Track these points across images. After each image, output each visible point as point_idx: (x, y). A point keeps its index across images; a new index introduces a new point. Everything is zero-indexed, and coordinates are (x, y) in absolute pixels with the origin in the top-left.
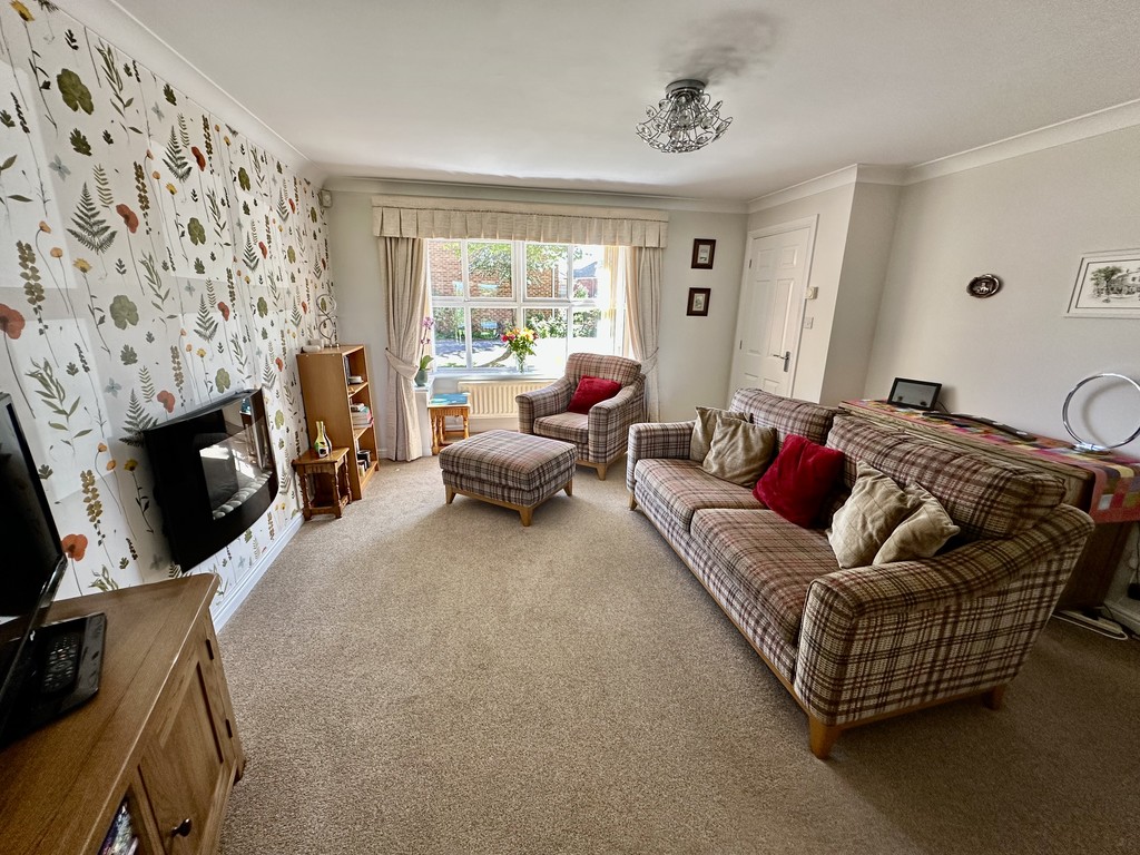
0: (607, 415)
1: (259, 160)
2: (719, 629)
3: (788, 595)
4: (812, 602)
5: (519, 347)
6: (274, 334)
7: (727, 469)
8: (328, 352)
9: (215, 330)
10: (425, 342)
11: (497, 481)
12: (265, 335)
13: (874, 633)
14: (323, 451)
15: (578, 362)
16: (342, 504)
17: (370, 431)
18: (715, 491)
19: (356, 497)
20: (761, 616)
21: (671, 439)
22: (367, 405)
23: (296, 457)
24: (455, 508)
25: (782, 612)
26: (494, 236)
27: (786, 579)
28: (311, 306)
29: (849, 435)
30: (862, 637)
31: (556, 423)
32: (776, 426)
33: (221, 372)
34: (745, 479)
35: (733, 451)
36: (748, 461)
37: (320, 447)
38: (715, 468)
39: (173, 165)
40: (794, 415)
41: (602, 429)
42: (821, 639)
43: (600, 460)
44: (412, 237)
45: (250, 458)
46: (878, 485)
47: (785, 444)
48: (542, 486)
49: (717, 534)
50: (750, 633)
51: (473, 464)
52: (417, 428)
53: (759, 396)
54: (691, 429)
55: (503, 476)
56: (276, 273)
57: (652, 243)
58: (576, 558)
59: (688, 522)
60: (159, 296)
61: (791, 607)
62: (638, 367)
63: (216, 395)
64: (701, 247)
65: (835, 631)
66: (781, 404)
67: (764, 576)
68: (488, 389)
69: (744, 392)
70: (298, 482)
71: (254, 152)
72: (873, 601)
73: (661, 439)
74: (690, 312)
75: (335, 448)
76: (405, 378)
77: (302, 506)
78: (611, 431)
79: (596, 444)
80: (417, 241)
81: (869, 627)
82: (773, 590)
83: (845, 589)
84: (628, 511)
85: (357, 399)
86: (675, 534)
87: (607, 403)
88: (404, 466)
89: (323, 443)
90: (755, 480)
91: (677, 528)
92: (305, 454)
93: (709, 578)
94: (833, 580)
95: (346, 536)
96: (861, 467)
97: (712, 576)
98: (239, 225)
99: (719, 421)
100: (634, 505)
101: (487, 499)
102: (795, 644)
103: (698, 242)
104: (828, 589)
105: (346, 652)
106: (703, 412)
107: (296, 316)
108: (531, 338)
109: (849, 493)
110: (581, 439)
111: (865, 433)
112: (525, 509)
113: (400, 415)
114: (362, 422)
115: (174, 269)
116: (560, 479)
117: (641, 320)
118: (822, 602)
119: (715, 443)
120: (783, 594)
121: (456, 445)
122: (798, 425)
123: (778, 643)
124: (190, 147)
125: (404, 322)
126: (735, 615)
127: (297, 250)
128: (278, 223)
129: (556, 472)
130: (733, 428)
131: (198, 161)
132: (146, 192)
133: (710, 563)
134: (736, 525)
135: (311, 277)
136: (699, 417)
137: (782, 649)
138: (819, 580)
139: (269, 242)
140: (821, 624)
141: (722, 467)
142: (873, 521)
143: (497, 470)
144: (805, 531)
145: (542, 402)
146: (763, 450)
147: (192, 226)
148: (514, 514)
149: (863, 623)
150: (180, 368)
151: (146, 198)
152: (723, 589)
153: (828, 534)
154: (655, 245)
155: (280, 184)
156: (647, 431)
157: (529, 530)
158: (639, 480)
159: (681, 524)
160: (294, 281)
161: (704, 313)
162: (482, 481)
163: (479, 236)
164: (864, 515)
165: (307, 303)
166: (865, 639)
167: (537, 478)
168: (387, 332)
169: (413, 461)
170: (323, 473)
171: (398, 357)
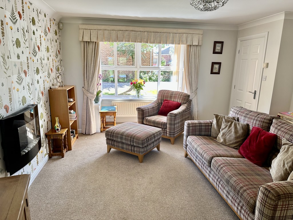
0: (175, 117)
1: (39, 13)
2: (223, 208)
3: (251, 193)
4: (260, 194)
5: (138, 87)
6: (41, 81)
7: (227, 141)
8: (59, 89)
9: (22, 81)
10: (99, 84)
11: (129, 143)
12: (38, 82)
13: (285, 208)
14: (58, 130)
15: (162, 93)
16: (64, 151)
17: (75, 121)
18: (221, 150)
19: (70, 149)
20: (240, 201)
21: (203, 127)
22: (75, 111)
23: (47, 132)
24: (111, 154)
25: (248, 200)
26: (129, 41)
27: (250, 186)
28: (54, 70)
29: (279, 128)
30: (280, 209)
31: (153, 119)
32: (249, 123)
33: (24, 97)
34: (235, 145)
35: (229, 134)
36: (236, 138)
37: (57, 128)
38: (222, 140)
39: (12, 19)
40: (256, 118)
41: (173, 122)
42: (264, 210)
43: (172, 136)
44: (95, 41)
45: (32, 131)
46: (290, 148)
47: (252, 130)
48: (148, 146)
49: (222, 168)
50: (236, 209)
51: (119, 136)
52: (95, 121)
53: (242, 110)
54: (212, 123)
55: (132, 141)
56: (43, 57)
57: (195, 43)
58: (162, 176)
59: (210, 162)
60: (6, 69)
61: (252, 197)
62: (189, 96)
63: (22, 107)
64: (217, 45)
65: (269, 206)
66: (251, 114)
67: (241, 185)
68: (124, 105)
69: (235, 108)
70: (47, 142)
71: (37, 11)
72: (284, 194)
73: (198, 128)
74: (212, 73)
75: (62, 128)
76: (90, 99)
77: (48, 152)
78: (177, 123)
79: (170, 129)
80: (97, 43)
81: (283, 205)
82: (245, 191)
83: (273, 189)
84: (184, 158)
85: (71, 108)
86: (204, 168)
87: (175, 112)
88: (89, 137)
89: (58, 126)
90: (239, 146)
91: (205, 165)
92: (50, 131)
93: (219, 186)
94: (269, 186)
95: (66, 165)
96: (284, 141)
97: (220, 186)
98: (31, 39)
99: (224, 120)
100: (186, 155)
101: (124, 151)
102: (254, 213)
103: (216, 43)
104: (266, 189)
105: (70, 210)
106: (217, 116)
107: (49, 74)
108: (143, 83)
109: (278, 152)
110: (164, 127)
111: (286, 127)
112: (140, 155)
113: (88, 115)
114: (73, 118)
115: (11, 58)
116: (155, 143)
117: (190, 76)
118: (264, 194)
119: (222, 130)
120: (249, 192)
121: (112, 128)
122: (258, 123)
123: (247, 213)
124: (17, 12)
125: (91, 76)
126: (229, 202)
127: (50, 47)
128: (44, 37)
129: (153, 140)
130: (230, 123)
131: (20, 17)
132: (4, 30)
133: (219, 180)
134: (230, 164)
135: (54, 58)
136: (215, 119)
137: (248, 215)
138: (263, 186)
139: (41, 45)
140: (264, 203)
141: (225, 140)
142: (287, 163)
143: (129, 138)
144: (260, 168)
145: (147, 110)
146: (243, 133)
147: (17, 41)
148: (135, 157)
149: (280, 203)
150: (11, 96)
151: (4, 32)
152: (224, 191)
153: (270, 169)
154: (197, 44)
155: (45, 22)
156: (192, 124)
157: (142, 164)
158: (189, 144)
159: (207, 163)
160: (48, 60)
161: (218, 73)
162: (123, 143)
163: (122, 41)
164: (284, 161)
165: (52, 68)
166: (281, 210)
167: (146, 142)
168: (83, 80)
169: (92, 134)
170: (57, 139)
171: (88, 91)
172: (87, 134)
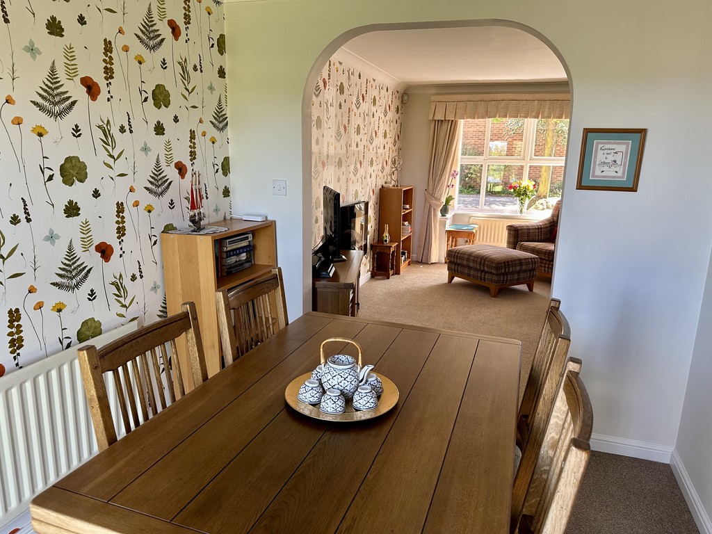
5: (521, 194)
6: (374, 176)
8: (393, 188)
10: (451, 186)
11: (478, 267)
12: (371, 176)
14: (386, 241)
16: (391, 273)
17: (409, 237)
19: (397, 272)
22: (410, 223)
24: (453, 287)
26: (505, 117)
28: (389, 163)
44: (451, 119)
52: (438, 244)
55: (482, 264)
75: (391, 240)
76: (434, 209)
77: (371, 269)
80: (454, 122)
85: (405, 218)
88: (426, 266)
89: (386, 237)
107: (383, 168)
108: (532, 188)
112: (493, 287)
114: (406, 231)
127: (388, 131)
128: (383, 119)
135: (392, 146)
157: (495, 300)
162: (470, 268)
163: (495, 117)
165: (388, 160)
168: (427, 179)
169: (432, 263)
170: (384, 252)
171: (432, 195)
172: (424, 261)
